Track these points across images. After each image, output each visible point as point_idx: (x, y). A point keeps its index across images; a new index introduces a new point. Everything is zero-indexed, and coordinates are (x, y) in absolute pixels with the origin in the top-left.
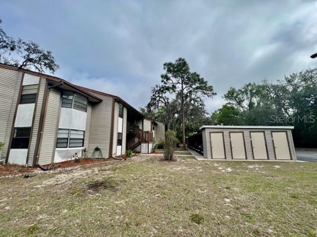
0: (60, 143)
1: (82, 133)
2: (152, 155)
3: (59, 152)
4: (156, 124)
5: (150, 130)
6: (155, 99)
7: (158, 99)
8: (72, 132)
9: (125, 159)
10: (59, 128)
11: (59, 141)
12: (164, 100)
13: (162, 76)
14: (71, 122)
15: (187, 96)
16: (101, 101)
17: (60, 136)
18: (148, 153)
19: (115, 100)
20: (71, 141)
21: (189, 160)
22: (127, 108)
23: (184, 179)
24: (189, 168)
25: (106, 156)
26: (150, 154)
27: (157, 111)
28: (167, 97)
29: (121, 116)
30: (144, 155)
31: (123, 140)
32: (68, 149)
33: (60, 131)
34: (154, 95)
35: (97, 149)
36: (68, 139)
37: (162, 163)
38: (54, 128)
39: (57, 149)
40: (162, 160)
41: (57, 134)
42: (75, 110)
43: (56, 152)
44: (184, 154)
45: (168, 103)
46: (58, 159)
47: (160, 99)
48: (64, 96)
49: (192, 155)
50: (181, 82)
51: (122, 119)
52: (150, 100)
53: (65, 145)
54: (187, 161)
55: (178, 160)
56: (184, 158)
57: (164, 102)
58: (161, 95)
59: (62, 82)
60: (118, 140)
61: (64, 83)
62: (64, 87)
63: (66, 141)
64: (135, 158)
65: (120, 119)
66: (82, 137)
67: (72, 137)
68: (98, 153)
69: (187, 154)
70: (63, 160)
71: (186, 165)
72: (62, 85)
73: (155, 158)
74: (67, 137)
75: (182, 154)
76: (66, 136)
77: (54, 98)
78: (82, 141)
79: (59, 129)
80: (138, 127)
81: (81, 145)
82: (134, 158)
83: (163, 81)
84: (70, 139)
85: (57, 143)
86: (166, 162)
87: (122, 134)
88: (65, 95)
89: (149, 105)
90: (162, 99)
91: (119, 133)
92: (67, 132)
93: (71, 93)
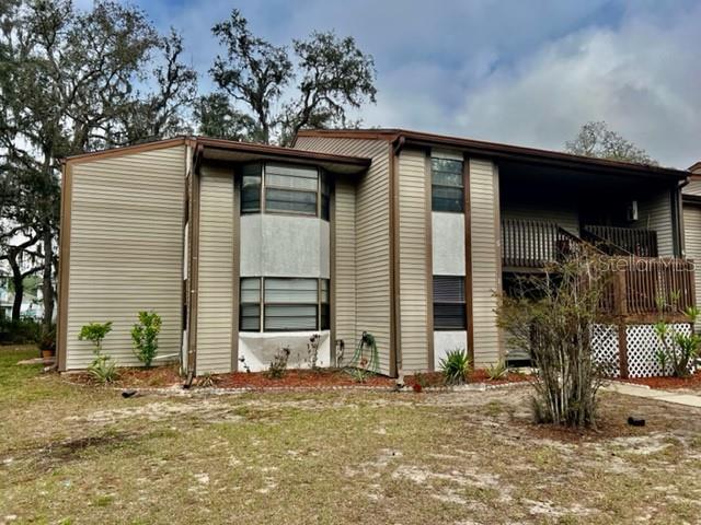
3: (247, 341)
8: (270, 285)
9: (418, 389)
10: (242, 275)
14: (262, 258)
19: (395, 144)
20: (269, 312)
25: (386, 367)
31: (475, 305)
32: (261, 334)
33: (245, 285)
35: (367, 340)
36: (258, 305)
38: (226, 278)
39: (241, 334)
41: (240, 292)
43: (240, 343)
46: (253, 363)
51: (459, 216)
53: (255, 324)
61: (205, 146)
63: (255, 312)
67: (270, 299)
74: (258, 300)
76: (255, 298)
77: (218, 195)
78: (318, 312)
79: (242, 279)
81: (317, 323)
84: (266, 306)
85: (241, 317)
91: (438, 280)
92: (256, 285)
93: (257, 166)
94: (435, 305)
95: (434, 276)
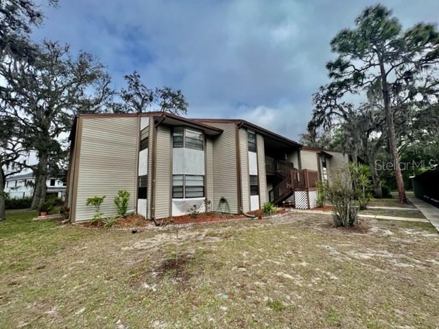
0: (176, 192)
1: (202, 179)
2: (315, 212)
3: (176, 203)
4: (330, 157)
5: (316, 169)
6: (323, 112)
7: (328, 111)
8: (187, 178)
9: (260, 218)
10: (174, 173)
11: (175, 190)
12: (341, 110)
13: (329, 66)
14: (184, 166)
15: (397, 87)
16: (221, 132)
17: (176, 184)
18: (309, 208)
19: (238, 125)
20: (188, 190)
21: (408, 232)
22: (263, 136)
23: (370, 299)
24: (404, 260)
25: (234, 210)
26: (312, 209)
27: (332, 133)
28: (348, 102)
29: (253, 149)
30: (299, 211)
31: (260, 186)
32: (184, 199)
33: (175, 178)
34: (318, 107)
35: (223, 200)
36: (182, 187)
37: (327, 231)
38: (168, 175)
39: (173, 199)
40: (329, 226)
41: (172, 181)
42: (187, 149)
43: (173, 203)
44: (399, 214)
45: (351, 113)
46: (176, 212)
47: (333, 110)
48: (175, 135)
49: (423, 217)
50: (377, 62)
51: (255, 154)
52: (312, 117)
53: (180, 195)
54: (402, 236)
55: (375, 229)
56: (393, 226)
57: (341, 113)
58: (333, 104)
59: (164, 116)
60: (251, 187)
61: (167, 116)
62: (168, 121)
63: (180, 190)
64: (279, 218)
65: (252, 155)
66: (202, 184)
67: (188, 184)
68: (224, 205)
69: (407, 214)
70: (183, 214)
71: (394, 248)
72: (164, 119)
73: (317, 219)
74: (182, 185)
75: (391, 213)
76: (180, 184)
77: (163, 139)
78: (202, 189)
79: (174, 175)
80: (292, 164)
81: (202, 194)
82: (276, 216)
83: (331, 75)
84: (186, 187)
85: (173, 192)
86: (338, 232)
87: (257, 177)
88: (177, 132)
89: (312, 126)
90: (337, 110)
91: (252, 177)
92: (181, 178)
93: (181, 128)
94: (251, 186)
95: (251, 176)
